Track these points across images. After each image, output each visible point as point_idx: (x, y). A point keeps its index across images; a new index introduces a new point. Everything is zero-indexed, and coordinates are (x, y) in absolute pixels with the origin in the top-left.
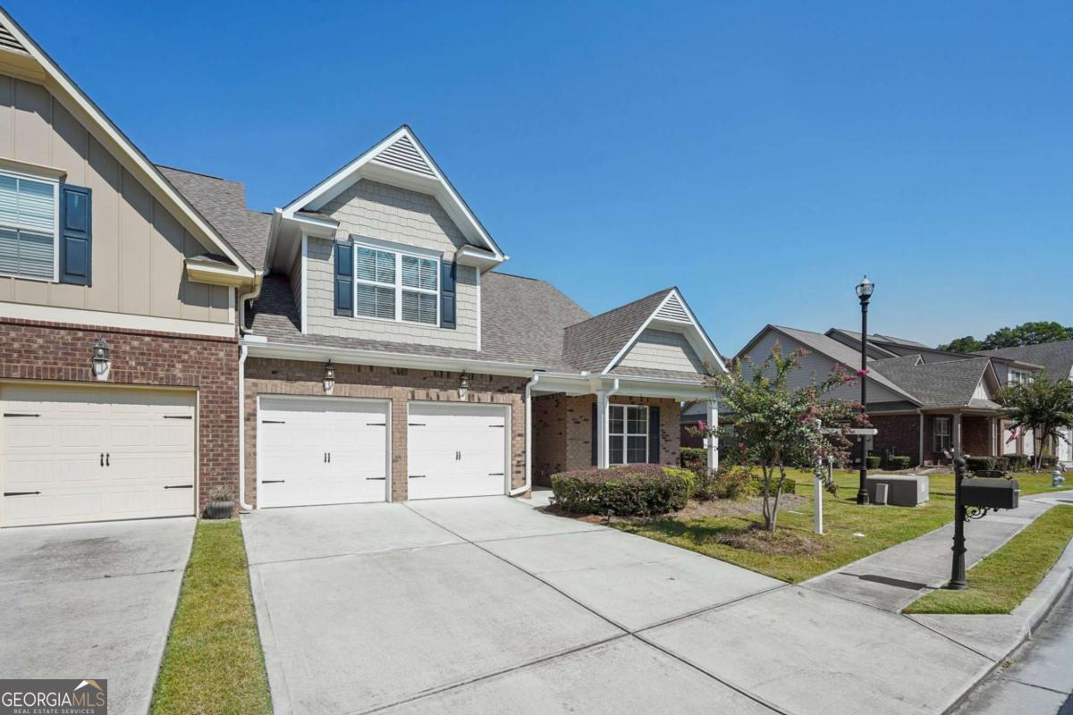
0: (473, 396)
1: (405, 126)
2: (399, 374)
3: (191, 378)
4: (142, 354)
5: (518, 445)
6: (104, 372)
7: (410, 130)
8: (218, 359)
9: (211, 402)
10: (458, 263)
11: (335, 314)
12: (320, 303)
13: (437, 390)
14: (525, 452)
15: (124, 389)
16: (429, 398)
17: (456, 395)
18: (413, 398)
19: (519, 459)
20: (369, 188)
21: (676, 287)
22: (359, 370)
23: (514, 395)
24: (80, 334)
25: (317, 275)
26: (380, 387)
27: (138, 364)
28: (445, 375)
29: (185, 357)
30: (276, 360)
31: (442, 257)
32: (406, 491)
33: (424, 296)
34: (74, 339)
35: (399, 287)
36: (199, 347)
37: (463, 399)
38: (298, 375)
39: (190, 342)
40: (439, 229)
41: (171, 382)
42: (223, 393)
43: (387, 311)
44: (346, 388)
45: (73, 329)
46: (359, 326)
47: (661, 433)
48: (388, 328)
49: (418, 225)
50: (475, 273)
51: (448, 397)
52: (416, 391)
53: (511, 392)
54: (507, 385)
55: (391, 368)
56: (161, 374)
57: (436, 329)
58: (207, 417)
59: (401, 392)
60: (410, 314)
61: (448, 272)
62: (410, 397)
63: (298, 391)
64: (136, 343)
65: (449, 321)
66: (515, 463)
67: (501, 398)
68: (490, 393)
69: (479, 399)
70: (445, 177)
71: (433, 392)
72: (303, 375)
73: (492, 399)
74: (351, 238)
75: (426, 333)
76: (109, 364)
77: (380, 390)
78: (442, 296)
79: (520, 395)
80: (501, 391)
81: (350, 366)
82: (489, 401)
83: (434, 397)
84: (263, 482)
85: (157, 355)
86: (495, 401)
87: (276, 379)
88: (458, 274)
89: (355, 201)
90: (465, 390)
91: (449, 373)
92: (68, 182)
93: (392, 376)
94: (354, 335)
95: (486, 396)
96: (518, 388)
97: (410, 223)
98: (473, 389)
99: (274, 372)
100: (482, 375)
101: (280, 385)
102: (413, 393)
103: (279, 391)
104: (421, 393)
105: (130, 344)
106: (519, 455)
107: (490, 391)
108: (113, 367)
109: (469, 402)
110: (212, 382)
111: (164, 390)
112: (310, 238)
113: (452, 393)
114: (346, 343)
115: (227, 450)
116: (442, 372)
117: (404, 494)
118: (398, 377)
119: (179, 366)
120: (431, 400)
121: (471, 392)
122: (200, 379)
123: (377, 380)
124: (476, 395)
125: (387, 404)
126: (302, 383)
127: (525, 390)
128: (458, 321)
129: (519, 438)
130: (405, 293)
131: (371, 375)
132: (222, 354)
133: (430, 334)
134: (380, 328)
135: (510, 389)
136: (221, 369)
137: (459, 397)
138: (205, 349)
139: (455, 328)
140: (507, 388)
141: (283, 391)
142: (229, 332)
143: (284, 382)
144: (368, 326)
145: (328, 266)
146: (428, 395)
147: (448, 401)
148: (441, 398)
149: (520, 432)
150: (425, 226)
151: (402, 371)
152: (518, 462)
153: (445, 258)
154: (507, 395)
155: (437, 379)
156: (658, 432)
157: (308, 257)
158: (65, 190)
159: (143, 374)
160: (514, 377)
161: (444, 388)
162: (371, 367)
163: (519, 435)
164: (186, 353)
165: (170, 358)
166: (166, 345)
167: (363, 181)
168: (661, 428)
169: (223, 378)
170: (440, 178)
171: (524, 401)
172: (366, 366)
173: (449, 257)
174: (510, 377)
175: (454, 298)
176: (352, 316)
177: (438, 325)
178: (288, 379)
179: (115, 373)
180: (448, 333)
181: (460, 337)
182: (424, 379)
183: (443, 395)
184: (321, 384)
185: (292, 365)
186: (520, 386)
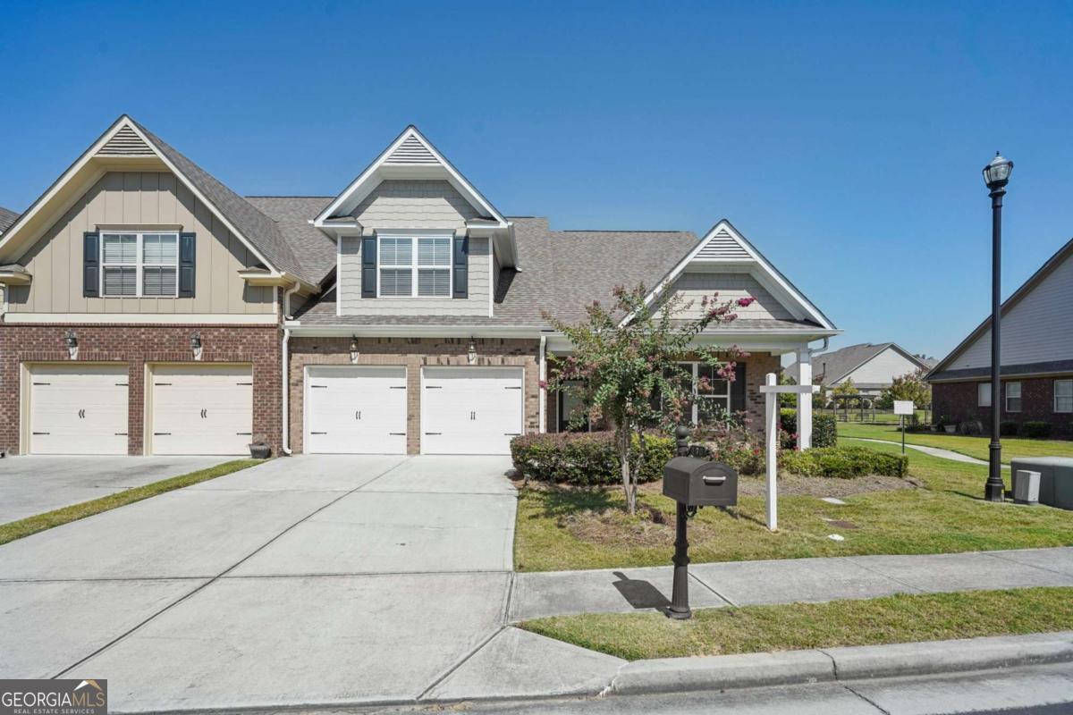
0: (483, 359)
1: (411, 126)
2: (413, 342)
3: (247, 355)
4: (219, 340)
5: (531, 406)
6: (198, 354)
7: (415, 128)
8: (264, 341)
9: (260, 372)
10: (470, 236)
11: (362, 297)
12: (351, 289)
13: (448, 356)
14: (538, 413)
15: (211, 365)
16: (439, 363)
17: (466, 360)
18: (425, 364)
19: (533, 420)
20: (391, 186)
21: (725, 220)
22: (379, 342)
23: (527, 357)
24: (187, 330)
25: (349, 267)
26: (397, 355)
27: (218, 347)
28: (455, 341)
29: (244, 341)
30: (317, 338)
31: (454, 234)
32: (419, 446)
33: (438, 272)
34: (184, 334)
35: (415, 267)
36: (253, 333)
37: (472, 363)
38: (332, 349)
39: (248, 329)
40: (452, 209)
41: (235, 359)
42: (267, 365)
43: (405, 289)
44: (368, 358)
45: (183, 327)
46: (381, 304)
47: (748, 393)
48: (406, 304)
49: (433, 209)
50: (488, 243)
51: (458, 362)
52: (428, 357)
53: (524, 354)
54: (519, 347)
55: (406, 339)
56: (230, 353)
57: (447, 300)
58: (258, 383)
59: (416, 358)
60: (425, 289)
61: (460, 247)
62: (422, 362)
63: (331, 362)
64: (216, 334)
65: (461, 291)
66: (528, 424)
67: (512, 360)
68: (501, 356)
69: (489, 362)
70: (448, 162)
71: (444, 358)
72: (335, 349)
73: (503, 362)
74: (375, 231)
75: (440, 304)
76: (201, 349)
77: (396, 358)
78: (454, 270)
79: (534, 357)
80: (513, 353)
81: (371, 339)
82: (500, 363)
83: (445, 362)
84: (312, 433)
85: (228, 341)
86: (506, 363)
87: (316, 353)
88: (471, 247)
89: (379, 201)
90: (474, 355)
91: (459, 339)
92: (184, 231)
93: (407, 345)
94: (378, 313)
95: (497, 359)
96: (532, 350)
97: (426, 209)
98: (483, 353)
99: (315, 348)
100: (493, 339)
101: (318, 358)
102: (425, 360)
103: (318, 362)
104: (432, 359)
105: (212, 334)
106: (533, 417)
107: (501, 353)
108: (204, 350)
109: (479, 365)
110: (261, 358)
111: (233, 365)
112: (343, 238)
113: (463, 357)
114: (367, 320)
115: (270, 408)
116: (452, 339)
117: (417, 449)
118: (411, 345)
119: (241, 347)
120: (442, 365)
121: (481, 356)
122: (253, 356)
123: (395, 349)
124: (486, 358)
125: (405, 369)
126: (335, 355)
127: (539, 351)
128: (470, 290)
129: (533, 400)
130: (420, 271)
131: (389, 345)
132: (267, 337)
133: (445, 305)
134: (400, 304)
135: (522, 351)
136: (266, 348)
137: (469, 361)
138: (257, 334)
139: (467, 298)
140: (520, 350)
141: (321, 362)
142: (273, 320)
143: (322, 355)
144: (388, 304)
145: (356, 259)
146: (438, 360)
147: (458, 365)
148: (451, 363)
149: (534, 394)
150: (440, 209)
151: (416, 341)
152: (532, 423)
153: (458, 234)
154: (519, 357)
155: (448, 346)
156: (744, 392)
157: (342, 253)
158: (182, 236)
159: (220, 354)
160: (527, 339)
161: (454, 353)
162: (389, 339)
163: (533, 397)
164: (245, 337)
165: (235, 342)
166: (233, 333)
167: (385, 182)
168: (748, 388)
169: (267, 355)
170: (444, 163)
171: (538, 363)
172: (384, 338)
173: (461, 233)
174: (523, 339)
175: (467, 269)
176: (375, 297)
177: (451, 296)
178: (325, 353)
179: (204, 355)
180: (460, 303)
181: (473, 305)
182: (436, 346)
183: (453, 360)
184: (349, 355)
185: (328, 341)
186: (533, 347)
